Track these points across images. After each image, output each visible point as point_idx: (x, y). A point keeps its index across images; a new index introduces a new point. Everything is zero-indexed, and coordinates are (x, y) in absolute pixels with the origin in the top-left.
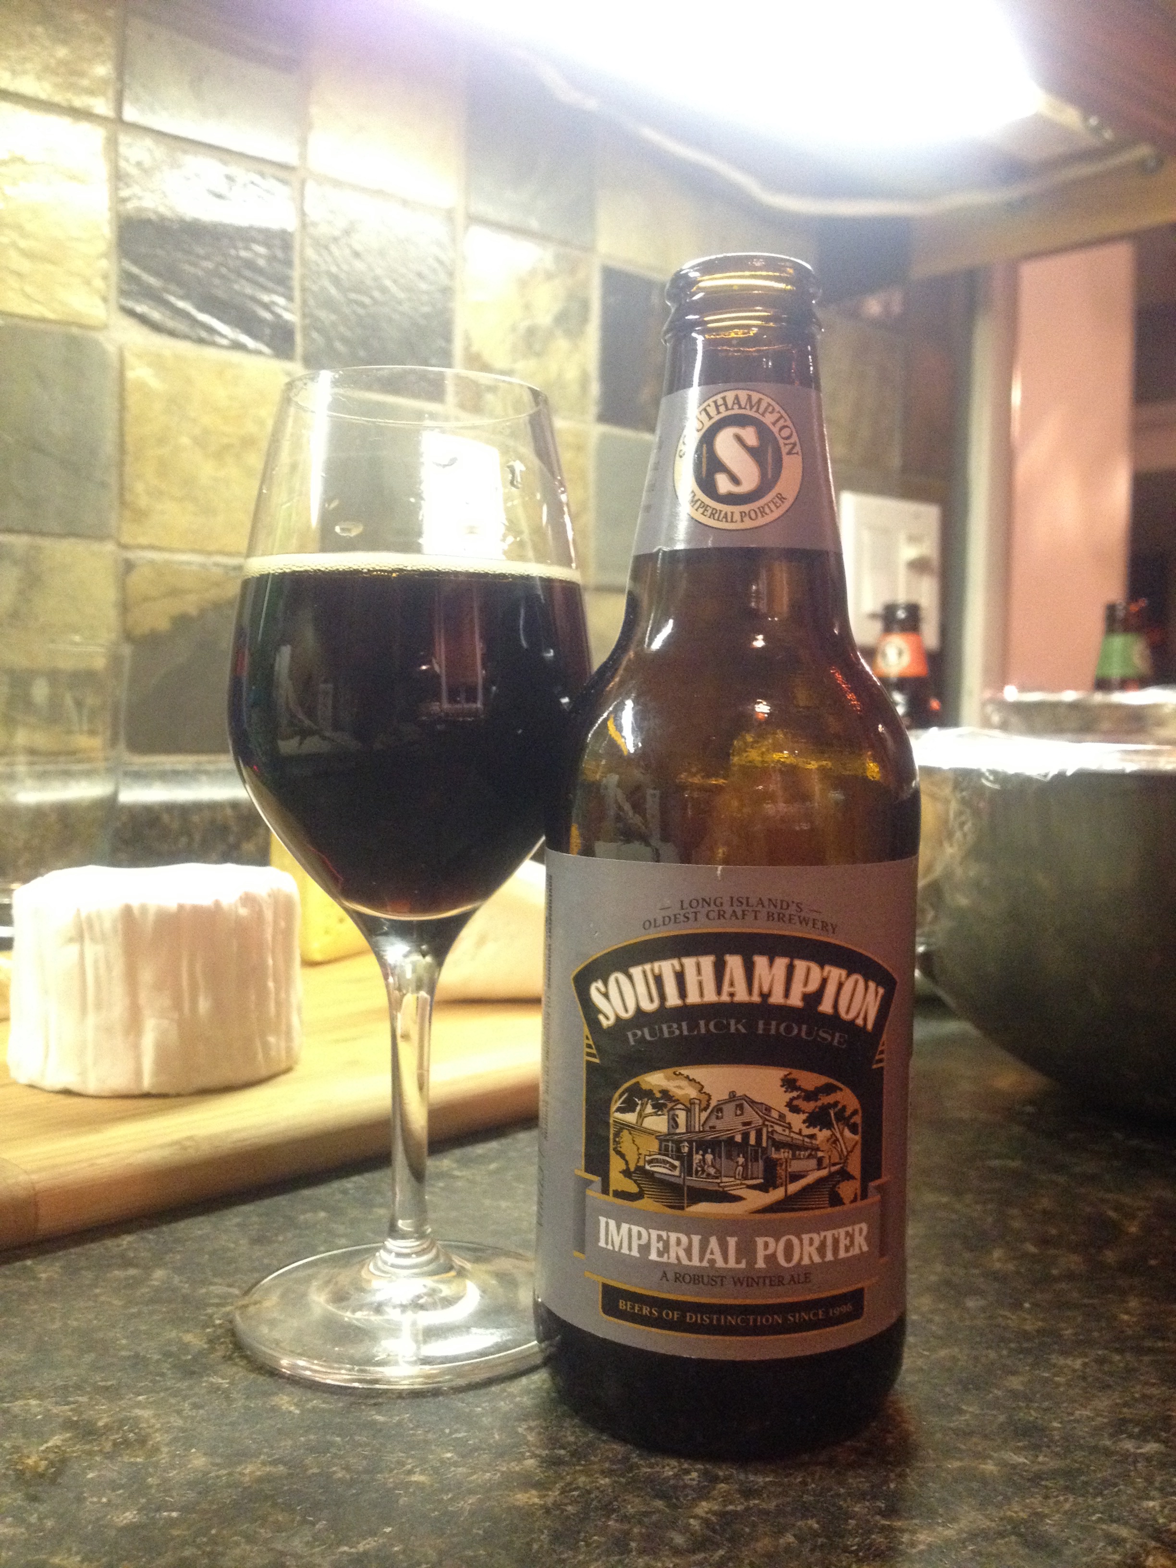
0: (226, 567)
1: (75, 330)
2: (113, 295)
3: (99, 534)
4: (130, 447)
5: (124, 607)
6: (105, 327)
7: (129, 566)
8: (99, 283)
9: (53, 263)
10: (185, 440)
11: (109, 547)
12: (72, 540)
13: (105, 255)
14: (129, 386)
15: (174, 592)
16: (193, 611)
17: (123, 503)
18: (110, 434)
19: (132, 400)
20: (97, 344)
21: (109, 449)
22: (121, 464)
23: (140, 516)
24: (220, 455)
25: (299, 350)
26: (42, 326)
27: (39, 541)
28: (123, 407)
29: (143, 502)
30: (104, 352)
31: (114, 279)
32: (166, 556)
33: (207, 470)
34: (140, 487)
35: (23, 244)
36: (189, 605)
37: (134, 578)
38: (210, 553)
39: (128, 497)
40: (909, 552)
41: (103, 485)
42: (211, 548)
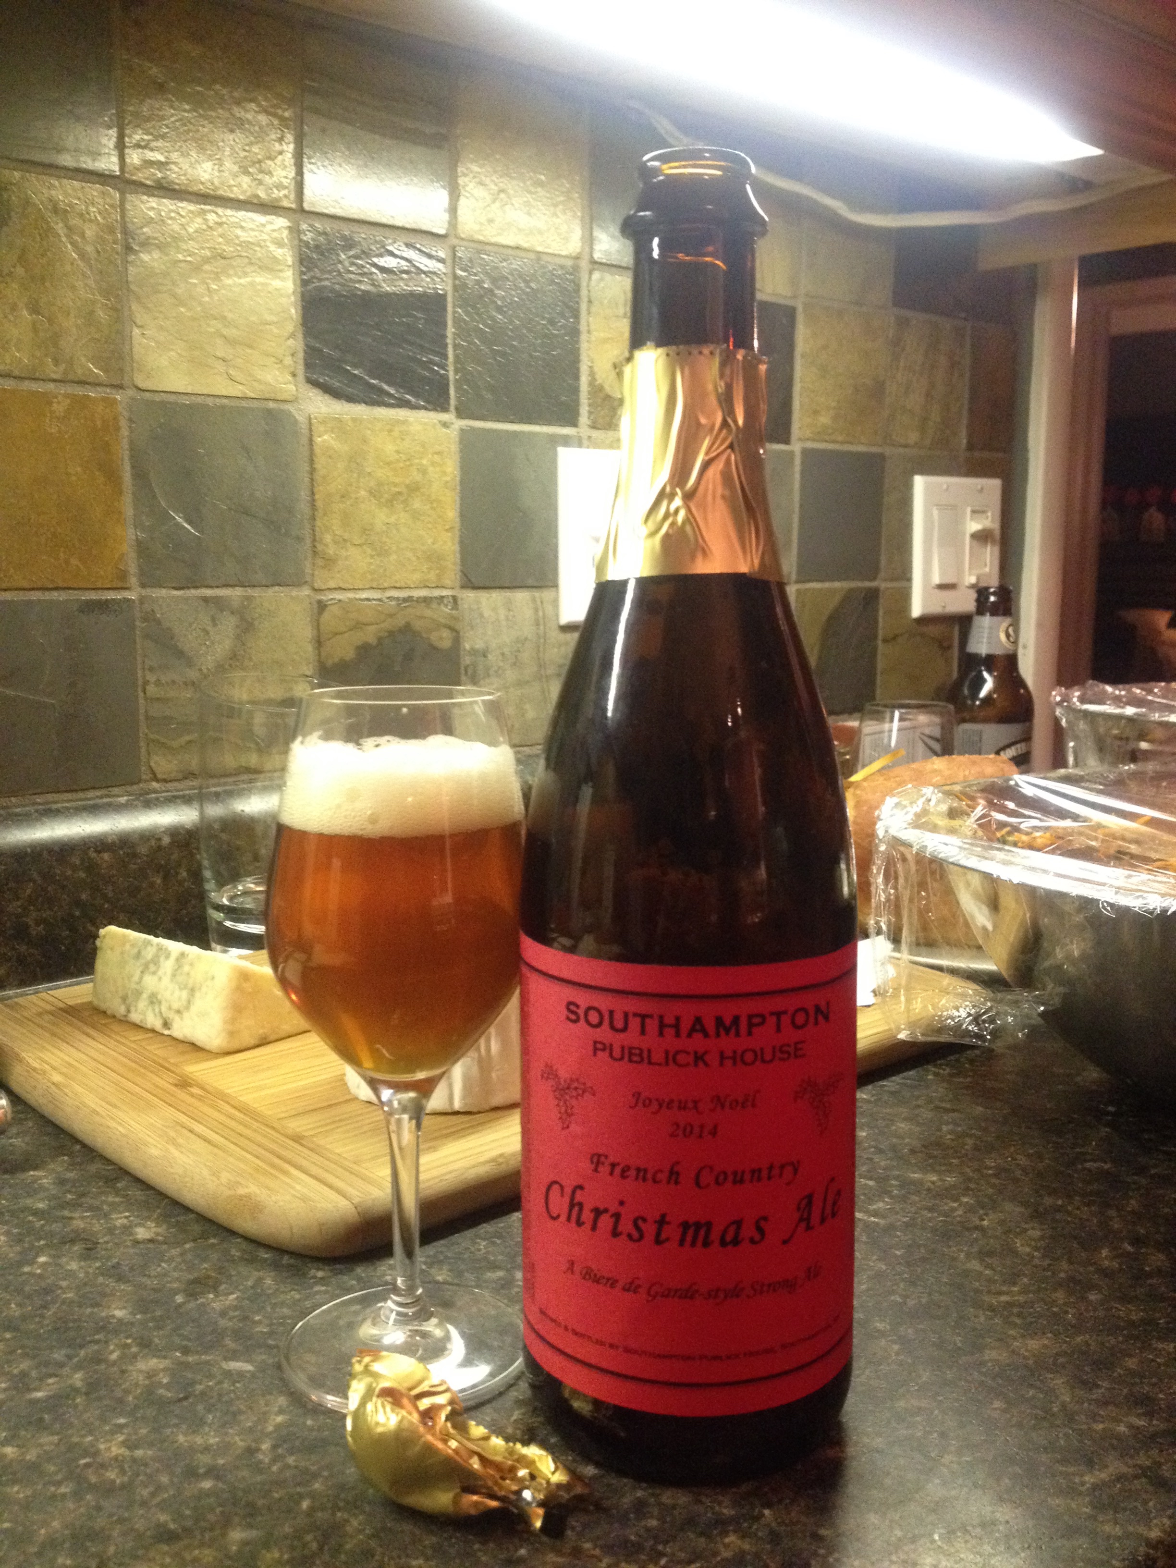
0: (398, 599)
1: (271, 405)
2: (301, 370)
3: (298, 582)
4: (319, 504)
5: (319, 643)
6: (294, 400)
7: (322, 606)
8: (288, 361)
9: (250, 347)
10: (363, 493)
11: (306, 591)
12: (277, 588)
13: (292, 336)
14: (317, 450)
15: (358, 626)
16: (372, 640)
17: (315, 553)
18: (304, 494)
19: (321, 462)
20: (289, 414)
21: (303, 507)
22: (313, 518)
23: (330, 562)
24: (390, 503)
25: (453, 402)
26: (244, 404)
27: (250, 591)
28: (312, 471)
29: (331, 551)
30: (296, 421)
31: (301, 355)
32: (351, 595)
33: (381, 517)
34: (328, 538)
35: (225, 332)
36: (369, 635)
37: (326, 616)
38: (384, 589)
39: (320, 547)
40: (974, 526)
41: (299, 539)
42: (386, 585)
